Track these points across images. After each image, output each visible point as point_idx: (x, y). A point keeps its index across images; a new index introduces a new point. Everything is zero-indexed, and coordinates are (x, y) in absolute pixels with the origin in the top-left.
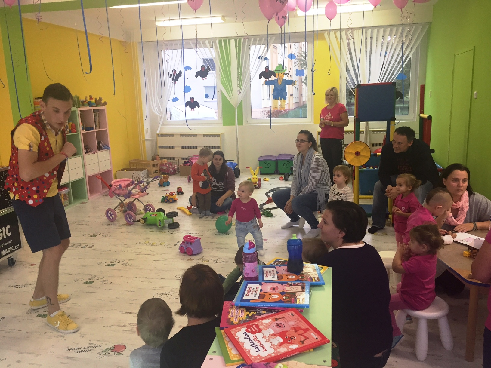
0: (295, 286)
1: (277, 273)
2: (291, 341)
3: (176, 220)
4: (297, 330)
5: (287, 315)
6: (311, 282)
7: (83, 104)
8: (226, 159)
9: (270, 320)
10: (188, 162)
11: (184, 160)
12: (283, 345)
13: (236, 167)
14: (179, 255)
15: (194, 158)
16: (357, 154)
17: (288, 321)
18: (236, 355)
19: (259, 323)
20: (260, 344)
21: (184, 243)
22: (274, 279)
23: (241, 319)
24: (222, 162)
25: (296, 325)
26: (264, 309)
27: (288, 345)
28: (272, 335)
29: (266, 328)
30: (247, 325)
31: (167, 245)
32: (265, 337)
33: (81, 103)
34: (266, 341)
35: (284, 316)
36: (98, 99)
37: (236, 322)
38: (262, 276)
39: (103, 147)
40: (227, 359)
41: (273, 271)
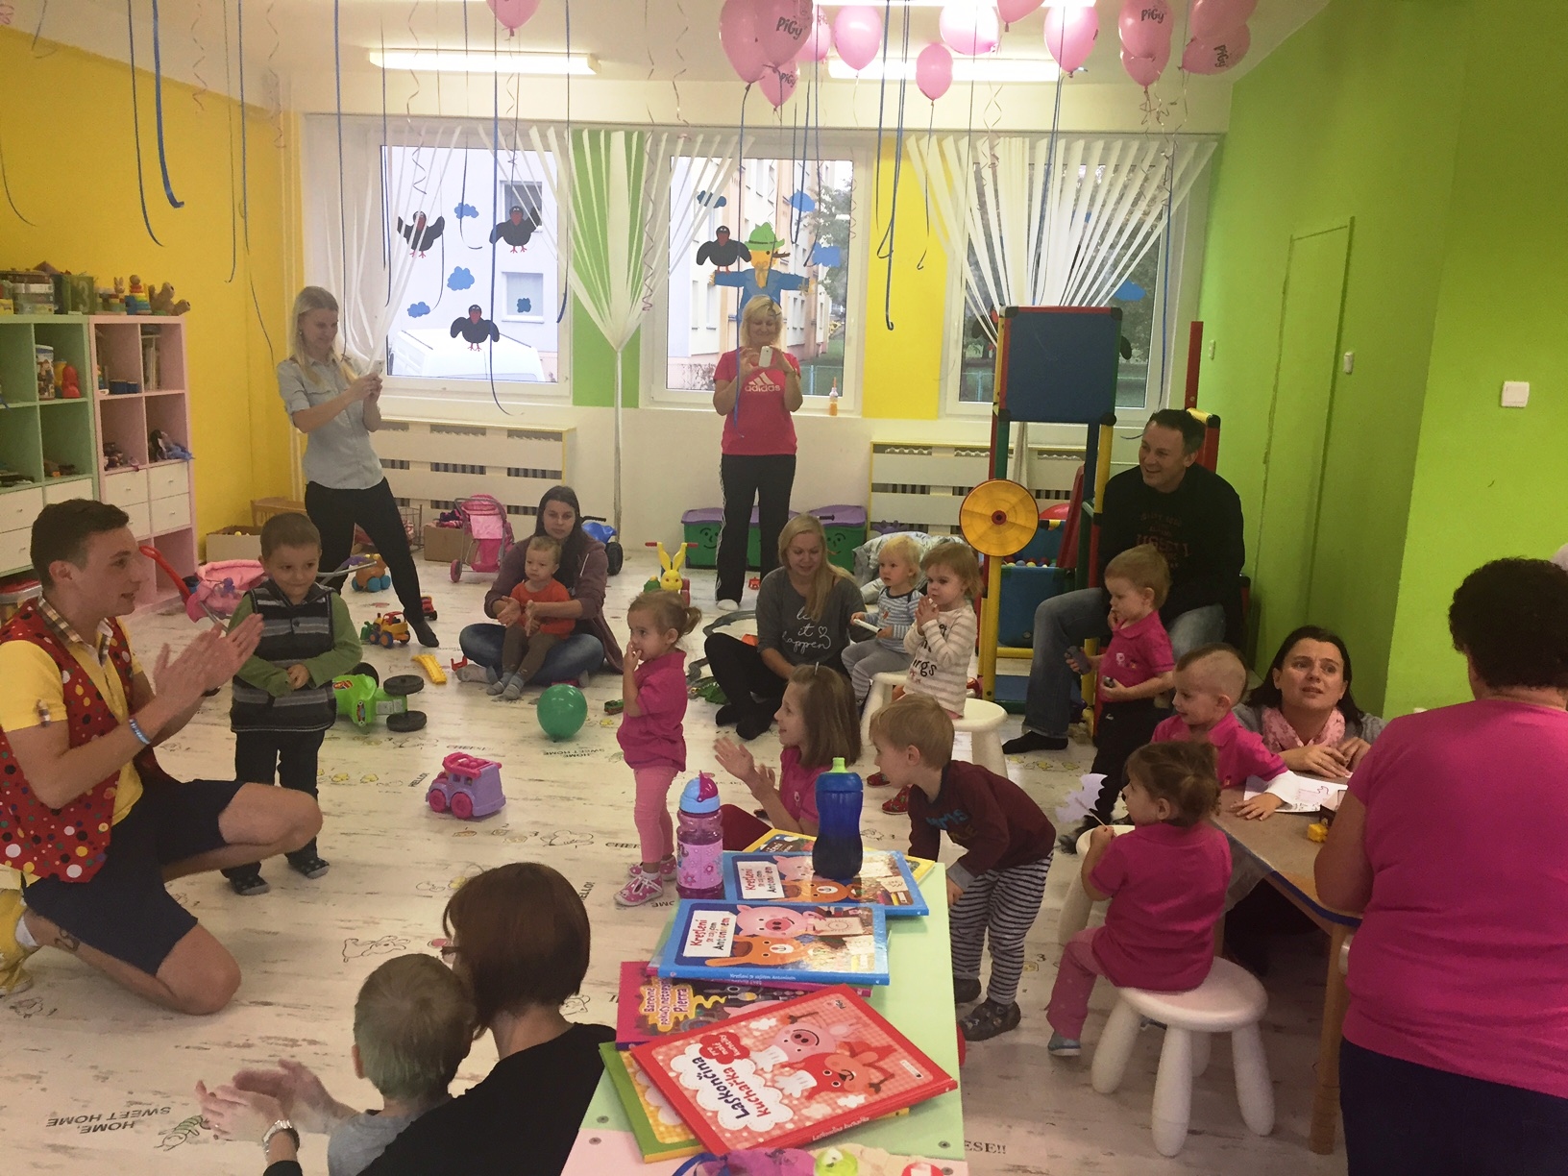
0: (841, 919)
1: (782, 877)
2: (842, 1085)
3: (414, 702)
4: (857, 1051)
5: (825, 1004)
6: (889, 908)
7: (107, 302)
8: (582, 515)
9: (773, 1022)
10: (453, 516)
11: (438, 507)
12: (817, 1097)
13: (612, 539)
14: (426, 817)
15: (477, 502)
16: (999, 518)
17: (828, 1025)
18: (675, 1127)
19: (740, 1028)
20: (747, 1093)
21: (445, 780)
22: (772, 895)
23: (681, 1018)
24: (571, 522)
25: (852, 1036)
26: (749, 989)
27: (833, 1095)
28: (783, 1066)
29: (763, 1044)
30: (702, 1035)
31: (387, 785)
32: (760, 1072)
33: (100, 300)
34: (765, 1085)
35: (814, 1007)
36: (158, 290)
37: (665, 1026)
38: (734, 885)
39: (169, 449)
40: (645, 1144)
41: (768, 870)
